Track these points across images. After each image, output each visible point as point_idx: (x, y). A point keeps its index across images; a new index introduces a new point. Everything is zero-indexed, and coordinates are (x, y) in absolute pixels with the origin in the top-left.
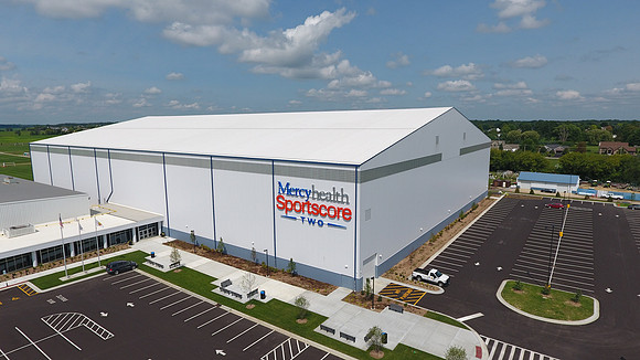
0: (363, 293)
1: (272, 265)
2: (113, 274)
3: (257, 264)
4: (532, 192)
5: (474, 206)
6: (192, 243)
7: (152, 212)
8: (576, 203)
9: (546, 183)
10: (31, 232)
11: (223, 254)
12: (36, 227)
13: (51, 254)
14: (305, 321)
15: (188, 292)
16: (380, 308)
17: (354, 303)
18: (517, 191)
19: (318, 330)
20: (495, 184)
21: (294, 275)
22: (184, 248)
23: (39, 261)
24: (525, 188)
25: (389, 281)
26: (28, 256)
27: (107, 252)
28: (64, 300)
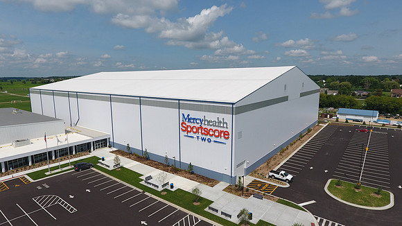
0: (236, 186)
1: (178, 167)
2: (78, 171)
3: (168, 166)
4: (347, 122)
5: (309, 130)
6: (128, 152)
7: (103, 132)
8: (377, 129)
9: (356, 115)
10: (28, 143)
11: (148, 159)
12: (31, 141)
13: (40, 158)
14: (198, 204)
15: (125, 183)
16: (247, 196)
17: (230, 192)
18: (337, 120)
19: (207, 209)
20: (323, 116)
21: (192, 173)
22: (123, 155)
23: (33, 162)
24: (342, 118)
25: (253, 178)
26: (26, 159)
27: (75, 157)
28: (47, 187)
